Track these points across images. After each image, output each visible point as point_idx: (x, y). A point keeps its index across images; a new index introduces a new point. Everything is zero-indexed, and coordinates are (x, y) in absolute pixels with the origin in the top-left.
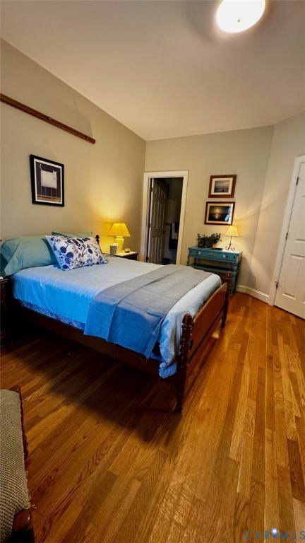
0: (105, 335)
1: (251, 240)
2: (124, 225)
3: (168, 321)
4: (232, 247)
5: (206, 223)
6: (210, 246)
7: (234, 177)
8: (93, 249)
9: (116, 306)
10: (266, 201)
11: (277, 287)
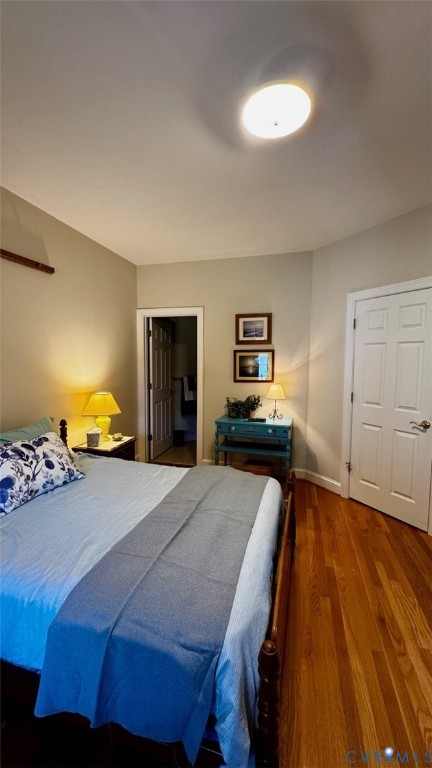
0: (87, 708)
1: (302, 401)
3: (228, 662)
4: (278, 413)
5: (236, 381)
7: (269, 316)
9: (108, 633)
10: (316, 348)
11: (350, 470)
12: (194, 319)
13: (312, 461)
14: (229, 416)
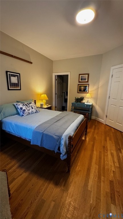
0: (39, 144)
1: (96, 99)
2: (46, 95)
3: (63, 138)
4: (89, 102)
5: (78, 93)
6: (80, 102)
7: (88, 74)
8: (33, 107)
9: (43, 133)
10: (101, 83)
11: (106, 117)
12: (67, 75)
13: (97, 115)
14: (76, 102)
